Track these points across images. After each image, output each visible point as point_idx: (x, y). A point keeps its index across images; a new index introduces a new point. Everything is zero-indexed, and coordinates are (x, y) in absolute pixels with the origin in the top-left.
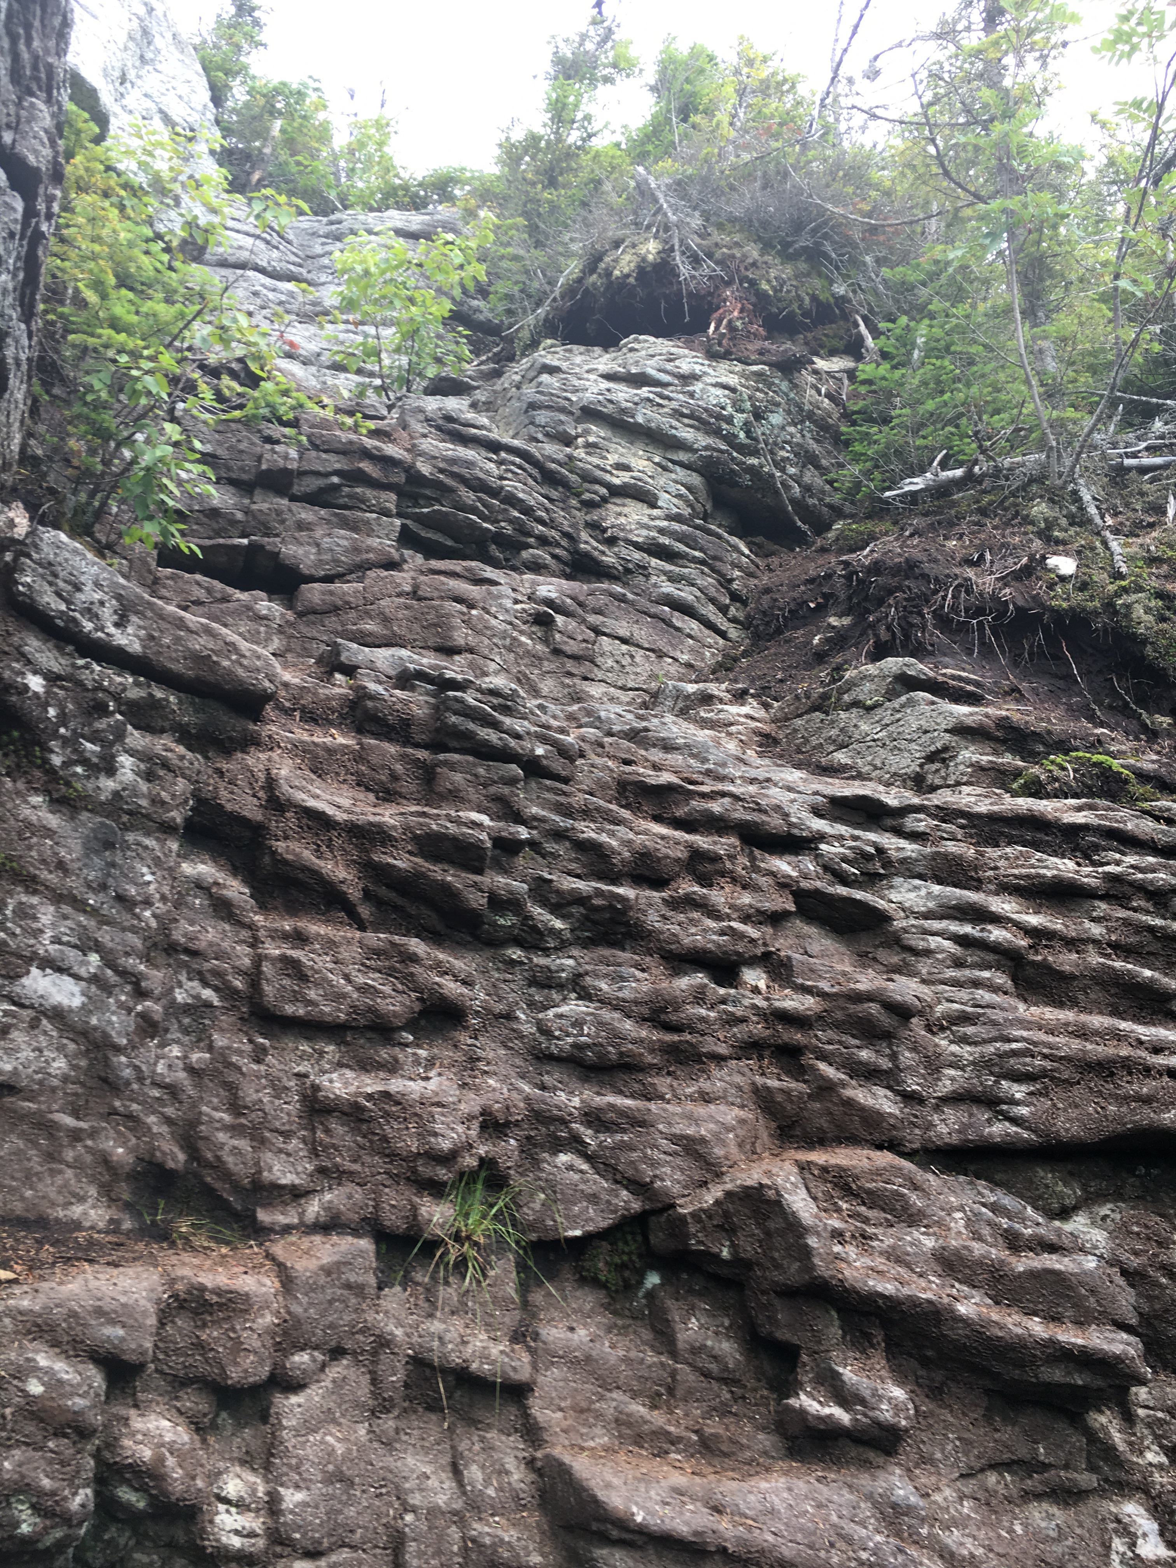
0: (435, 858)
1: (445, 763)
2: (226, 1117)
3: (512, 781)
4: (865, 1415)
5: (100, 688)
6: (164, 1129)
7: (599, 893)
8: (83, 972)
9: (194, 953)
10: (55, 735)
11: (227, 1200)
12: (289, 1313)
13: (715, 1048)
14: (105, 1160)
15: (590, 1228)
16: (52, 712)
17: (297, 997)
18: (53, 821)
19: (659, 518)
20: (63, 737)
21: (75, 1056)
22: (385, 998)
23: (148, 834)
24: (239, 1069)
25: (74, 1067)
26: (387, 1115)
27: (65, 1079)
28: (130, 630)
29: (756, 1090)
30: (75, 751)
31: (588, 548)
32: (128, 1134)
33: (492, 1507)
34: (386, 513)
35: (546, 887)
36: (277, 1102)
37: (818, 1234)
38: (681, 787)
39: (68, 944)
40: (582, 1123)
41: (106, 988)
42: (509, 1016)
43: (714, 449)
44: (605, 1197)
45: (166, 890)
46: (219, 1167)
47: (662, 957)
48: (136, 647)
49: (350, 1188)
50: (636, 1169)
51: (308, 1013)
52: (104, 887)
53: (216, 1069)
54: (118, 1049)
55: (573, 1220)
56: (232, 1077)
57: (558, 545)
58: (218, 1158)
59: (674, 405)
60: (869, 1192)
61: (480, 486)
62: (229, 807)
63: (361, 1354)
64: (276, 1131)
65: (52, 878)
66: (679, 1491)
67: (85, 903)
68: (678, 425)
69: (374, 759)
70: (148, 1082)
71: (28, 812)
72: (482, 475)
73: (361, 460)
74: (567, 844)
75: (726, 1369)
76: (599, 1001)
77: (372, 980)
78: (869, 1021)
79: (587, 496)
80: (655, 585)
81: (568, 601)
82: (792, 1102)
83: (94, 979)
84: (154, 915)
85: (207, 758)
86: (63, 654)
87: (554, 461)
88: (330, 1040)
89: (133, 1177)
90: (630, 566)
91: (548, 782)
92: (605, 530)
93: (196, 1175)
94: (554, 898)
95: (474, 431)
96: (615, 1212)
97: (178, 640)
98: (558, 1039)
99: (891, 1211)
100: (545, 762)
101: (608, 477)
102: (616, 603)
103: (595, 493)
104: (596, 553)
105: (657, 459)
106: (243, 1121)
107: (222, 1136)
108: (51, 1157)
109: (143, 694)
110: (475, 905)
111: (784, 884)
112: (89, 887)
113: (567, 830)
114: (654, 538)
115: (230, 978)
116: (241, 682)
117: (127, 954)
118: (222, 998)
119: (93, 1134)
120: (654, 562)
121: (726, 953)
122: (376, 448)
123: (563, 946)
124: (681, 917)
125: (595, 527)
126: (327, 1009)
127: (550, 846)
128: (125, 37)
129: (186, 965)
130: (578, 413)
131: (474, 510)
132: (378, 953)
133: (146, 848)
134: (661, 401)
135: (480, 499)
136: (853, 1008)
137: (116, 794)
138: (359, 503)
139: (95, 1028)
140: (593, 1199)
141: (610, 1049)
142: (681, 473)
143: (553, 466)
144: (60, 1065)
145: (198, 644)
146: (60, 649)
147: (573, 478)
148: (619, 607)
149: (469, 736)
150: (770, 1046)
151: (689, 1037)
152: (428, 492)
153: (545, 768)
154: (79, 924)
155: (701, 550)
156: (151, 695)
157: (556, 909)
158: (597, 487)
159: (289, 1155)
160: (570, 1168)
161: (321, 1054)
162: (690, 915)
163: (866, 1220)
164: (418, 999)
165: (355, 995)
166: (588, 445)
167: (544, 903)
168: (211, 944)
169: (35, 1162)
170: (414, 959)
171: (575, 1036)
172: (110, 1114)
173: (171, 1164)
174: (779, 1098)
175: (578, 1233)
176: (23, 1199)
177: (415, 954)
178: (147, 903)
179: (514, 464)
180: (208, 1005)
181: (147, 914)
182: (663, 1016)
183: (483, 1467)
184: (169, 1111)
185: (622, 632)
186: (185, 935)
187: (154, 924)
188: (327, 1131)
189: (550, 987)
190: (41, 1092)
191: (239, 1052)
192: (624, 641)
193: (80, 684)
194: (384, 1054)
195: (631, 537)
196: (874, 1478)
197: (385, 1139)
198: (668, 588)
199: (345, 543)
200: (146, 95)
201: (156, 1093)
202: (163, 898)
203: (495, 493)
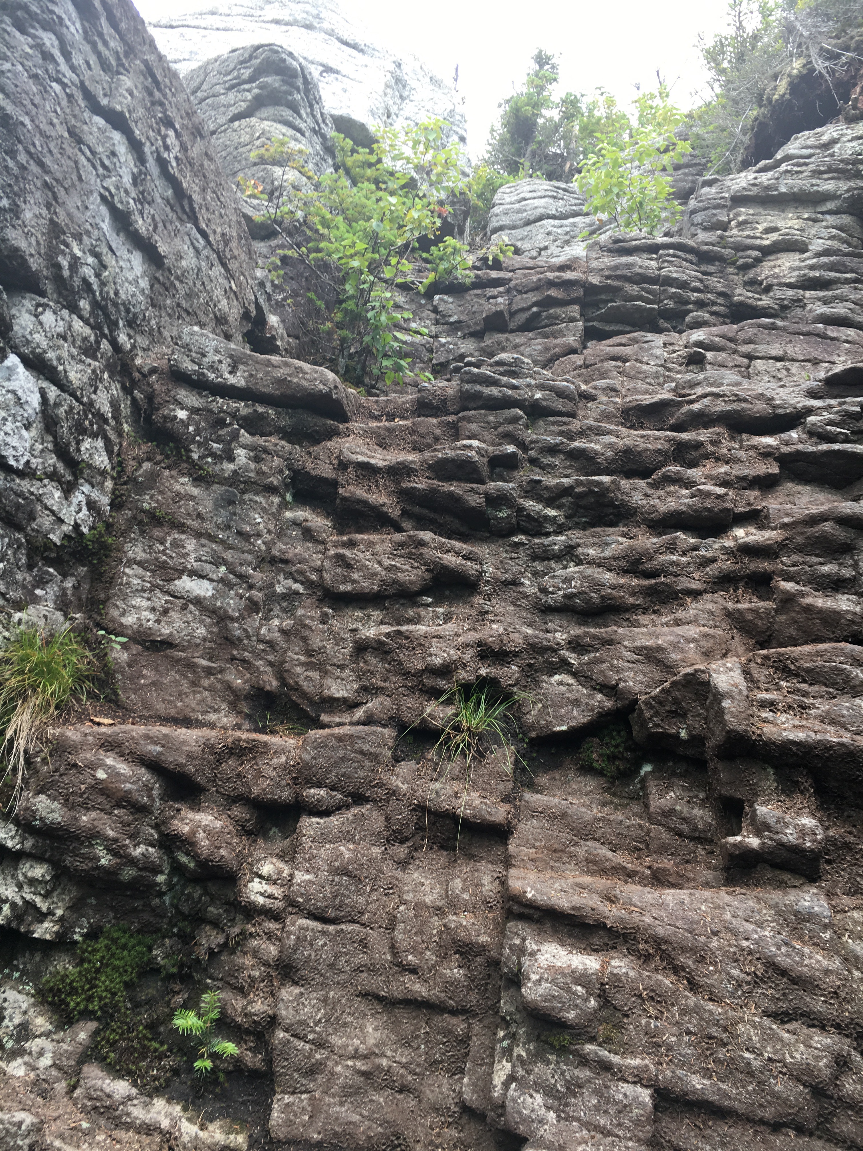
0: (448, 478)
1: (463, 418)
2: (302, 658)
3: (515, 420)
4: (771, 839)
5: (221, 411)
6: (269, 669)
7: (579, 483)
8: (214, 577)
9: (286, 562)
10: (193, 441)
11: (306, 711)
12: (300, 758)
13: (689, 585)
14: (229, 687)
15: (573, 724)
16: (191, 429)
17: (347, 580)
18: (195, 491)
19: (809, 258)
20: (198, 442)
21: (211, 626)
22: (403, 572)
23: (257, 494)
24: (310, 628)
25: (211, 633)
26: (401, 647)
27: (205, 639)
28: (238, 374)
29: (729, 614)
30: (206, 449)
31: (742, 298)
32: (244, 671)
33: (465, 906)
34: (573, 320)
35: (538, 487)
36: (336, 648)
37: (732, 698)
38: (672, 400)
39: (206, 561)
40: (567, 649)
41: (230, 586)
42: (515, 583)
43: (855, 189)
44: (584, 700)
45: (271, 527)
46: (297, 688)
47: (649, 527)
48: (242, 383)
49: (381, 698)
50: (605, 677)
51: (354, 589)
52: (228, 527)
53: (297, 630)
54: (232, 619)
55: (561, 719)
56: (306, 633)
57: (714, 303)
58: (297, 683)
59: (812, 167)
60: (808, 671)
61: (642, 279)
62: (313, 473)
63: (380, 801)
64: (335, 665)
65: (194, 524)
66: (579, 885)
67: (217, 537)
68: (818, 181)
69: (422, 430)
70: (254, 638)
71: (178, 487)
72: (640, 271)
73: (549, 289)
74: (562, 456)
75: (696, 829)
76: (588, 563)
77: (397, 563)
78: (825, 538)
79: (741, 262)
80: (810, 311)
81: (717, 339)
82: (761, 619)
83: (222, 580)
84: (264, 543)
85: (302, 447)
86: (202, 396)
87: (707, 244)
88: (376, 607)
89: (248, 697)
90: (786, 302)
91: (551, 419)
92: (761, 283)
93: (286, 695)
94: (546, 494)
95: (634, 243)
96: (592, 710)
97: (267, 373)
98: (553, 593)
99: (834, 685)
100: (544, 403)
101: (758, 242)
102: (766, 331)
103: (748, 257)
104: (750, 301)
105: (806, 216)
106: (313, 660)
107: (298, 669)
108: (194, 684)
109: (250, 410)
110: (473, 504)
111: (766, 454)
112: (219, 528)
113: (557, 445)
114: (805, 275)
115: (308, 574)
116: (306, 389)
117: (241, 564)
118: (305, 588)
119: (221, 671)
120: (808, 294)
121: (696, 511)
122: (557, 277)
123: (560, 530)
124: (661, 493)
125: (752, 283)
126: (365, 585)
127: (547, 460)
128: (383, 86)
129: (282, 570)
130: (729, 203)
131: (640, 298)
132: (401, 545)
133: (256, 502)
134: (799, 169)
135: (643, 289)
136: (810, 531)
137: (235, 472)
138: (555, 320)
139: (220, 608)
140: (576, 703)
141: (593, 595)
142: (831, 219)
143: (706, 248)
144: (201, 631)
145: (278, 374)
146: (200, 394)
147: (727, 251)
148: (769, 334)
149: (477, 396)
150: (742, 578)
151: (663, 579)
152: (603, 297)
153: (545, 408)
154: (212, 549)
155: (852, 271)
156: (255, 411)
157: (550, 503)
158: (749, 252)
159: (343, 679)
160: (561, 683)
161: (369, 616)
162: (668, 489)
163: (806, 694)
164: (427, 570)
165: (383, 573)
166: (740, 224)
167: (539, 499)
168: (296, 555)
169: (185, 686)
170: (422, 543)
171: (564, 589)
172: (232, 660)
173: (268, 688)
174: (749, 617)
175: (564, 728)
176: (176, 707)
177: (422, 540)
178: (259, 535)
179: (669, 255)
180: (297, 593)
181: (259, 542)
182: (641, 567)
183: (464, 881)
184: (271, 657)
185: (774, 353)
186: (280, 551)
187: (263, 548)
188: (365, 662)
189: (549, 559)
190: (189, 647)
191: (311, 618)
192: (778, 359)
193: (211, 411)
194: (411, 613)
195: (783, 280)
196: (786, 894)
197: (401, 663)
198: (821, 309)
199: (540, 347)
200: (407, 119)
201: (261, 647)
202: (269, 532)
203: (654, 280)
